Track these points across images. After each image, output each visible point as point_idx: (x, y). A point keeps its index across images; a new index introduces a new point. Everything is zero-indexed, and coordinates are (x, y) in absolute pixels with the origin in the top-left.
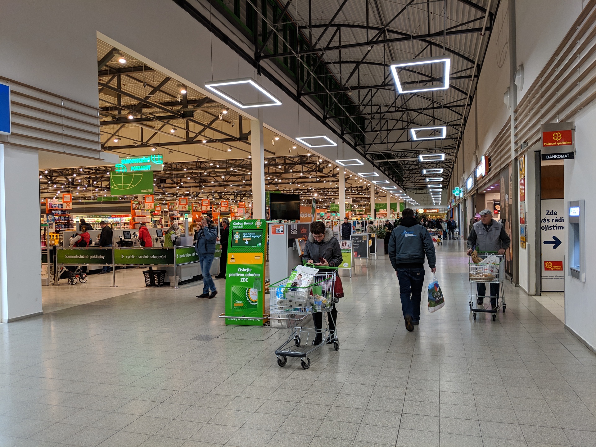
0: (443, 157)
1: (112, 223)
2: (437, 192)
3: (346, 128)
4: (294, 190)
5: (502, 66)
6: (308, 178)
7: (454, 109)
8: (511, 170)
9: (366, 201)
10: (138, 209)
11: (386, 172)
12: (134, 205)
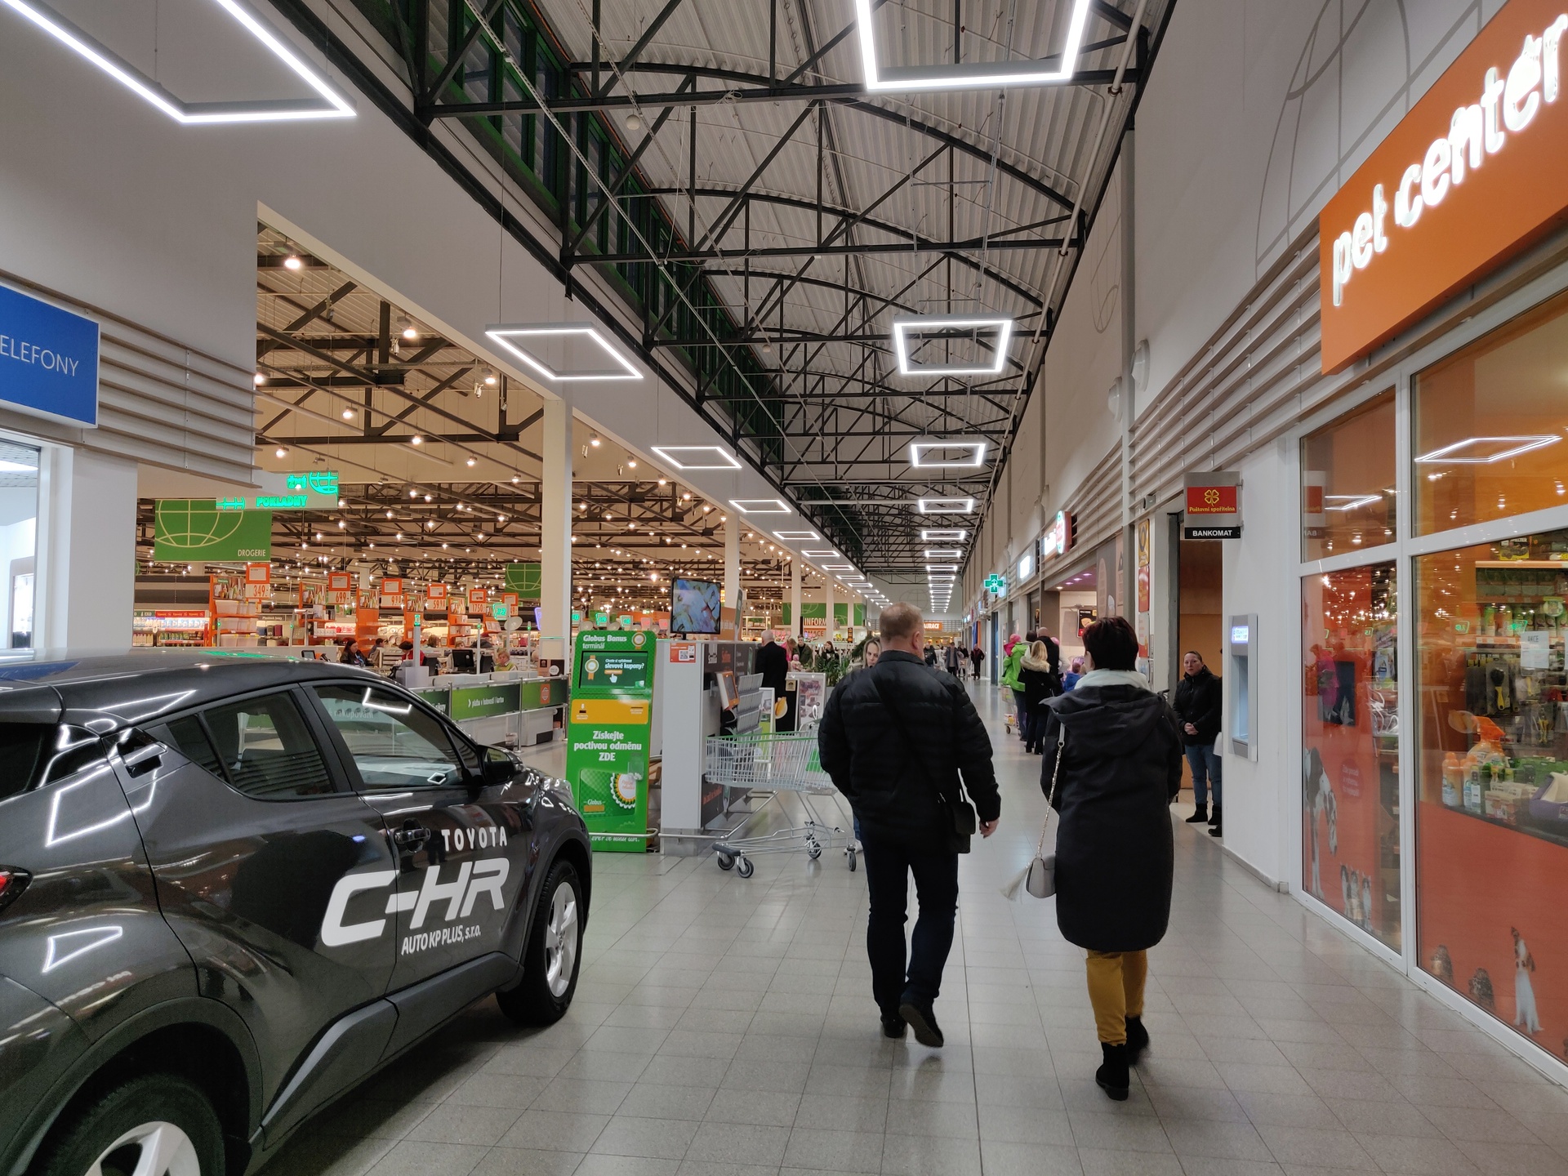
0: (970, 505)
1: (155, 632)
2: (944, 582)
3: (743, 423)
4: (601, 563)
5: (1104, 330)
6: (647, 534)
7: (990, 397)
8: (1120, 546)
9: (772, 596)
10: (226, 597)
11: (826, 530)
12: (218, 588)
